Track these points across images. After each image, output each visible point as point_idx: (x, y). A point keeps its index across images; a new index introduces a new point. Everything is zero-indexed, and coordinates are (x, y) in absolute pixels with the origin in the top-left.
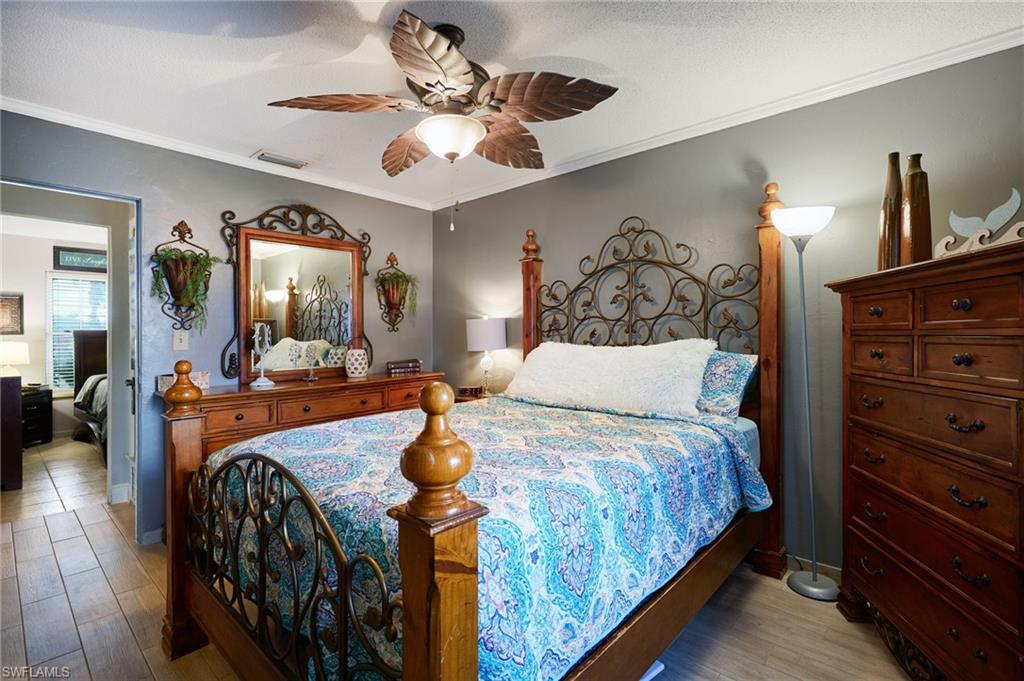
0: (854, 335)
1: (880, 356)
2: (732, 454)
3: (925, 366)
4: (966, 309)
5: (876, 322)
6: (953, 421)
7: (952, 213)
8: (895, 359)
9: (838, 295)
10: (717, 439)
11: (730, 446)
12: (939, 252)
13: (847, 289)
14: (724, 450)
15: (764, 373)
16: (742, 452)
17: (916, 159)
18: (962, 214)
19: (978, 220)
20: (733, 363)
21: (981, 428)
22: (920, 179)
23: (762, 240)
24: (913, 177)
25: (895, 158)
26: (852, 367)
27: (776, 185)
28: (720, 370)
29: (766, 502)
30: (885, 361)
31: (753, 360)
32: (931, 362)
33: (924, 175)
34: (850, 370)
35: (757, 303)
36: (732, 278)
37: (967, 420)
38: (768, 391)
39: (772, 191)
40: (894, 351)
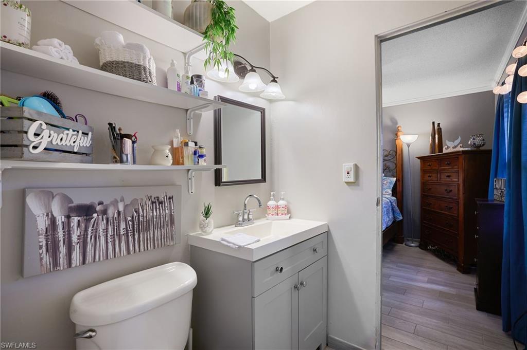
0: (424, 171)
1: (430, 176)
2: (392, 205)
3: (441, 179)
4: (449, 164)
5: (429, 168)
6: (446, 190)
7: (447, 141)
8: (434, 177)
9: (419, 160)
10: (388, 201)
11: (391, 203)
12: (445, 151)
13: (422, 159)
14: (390, 203)
15: (398, 183)
16: (394, 204)
17: (439, 124)
18: (449, 141)
19: (452, 143)
20: (389, 180)
21: (451, 191)
22: (440, 130)
23: (397, 143)
24: (438, 129)
25: (433, 123)
26: (423, 180)
27: (400, 126)
28: (385, 182)
29: (401, 218)
30: (431, 178)
31: (394, 179)
32: (442, 177)
33: (441, 129)
34: (422, 181)
35: (395, 162)
36: (388, 154)
37: (448, 190)
38: (399, 189)
39: (399, 128)
40: (434, 175)
